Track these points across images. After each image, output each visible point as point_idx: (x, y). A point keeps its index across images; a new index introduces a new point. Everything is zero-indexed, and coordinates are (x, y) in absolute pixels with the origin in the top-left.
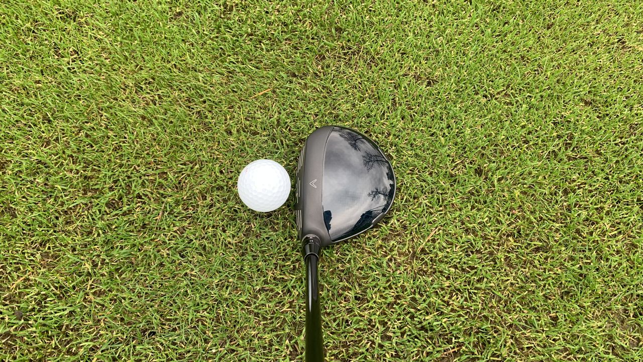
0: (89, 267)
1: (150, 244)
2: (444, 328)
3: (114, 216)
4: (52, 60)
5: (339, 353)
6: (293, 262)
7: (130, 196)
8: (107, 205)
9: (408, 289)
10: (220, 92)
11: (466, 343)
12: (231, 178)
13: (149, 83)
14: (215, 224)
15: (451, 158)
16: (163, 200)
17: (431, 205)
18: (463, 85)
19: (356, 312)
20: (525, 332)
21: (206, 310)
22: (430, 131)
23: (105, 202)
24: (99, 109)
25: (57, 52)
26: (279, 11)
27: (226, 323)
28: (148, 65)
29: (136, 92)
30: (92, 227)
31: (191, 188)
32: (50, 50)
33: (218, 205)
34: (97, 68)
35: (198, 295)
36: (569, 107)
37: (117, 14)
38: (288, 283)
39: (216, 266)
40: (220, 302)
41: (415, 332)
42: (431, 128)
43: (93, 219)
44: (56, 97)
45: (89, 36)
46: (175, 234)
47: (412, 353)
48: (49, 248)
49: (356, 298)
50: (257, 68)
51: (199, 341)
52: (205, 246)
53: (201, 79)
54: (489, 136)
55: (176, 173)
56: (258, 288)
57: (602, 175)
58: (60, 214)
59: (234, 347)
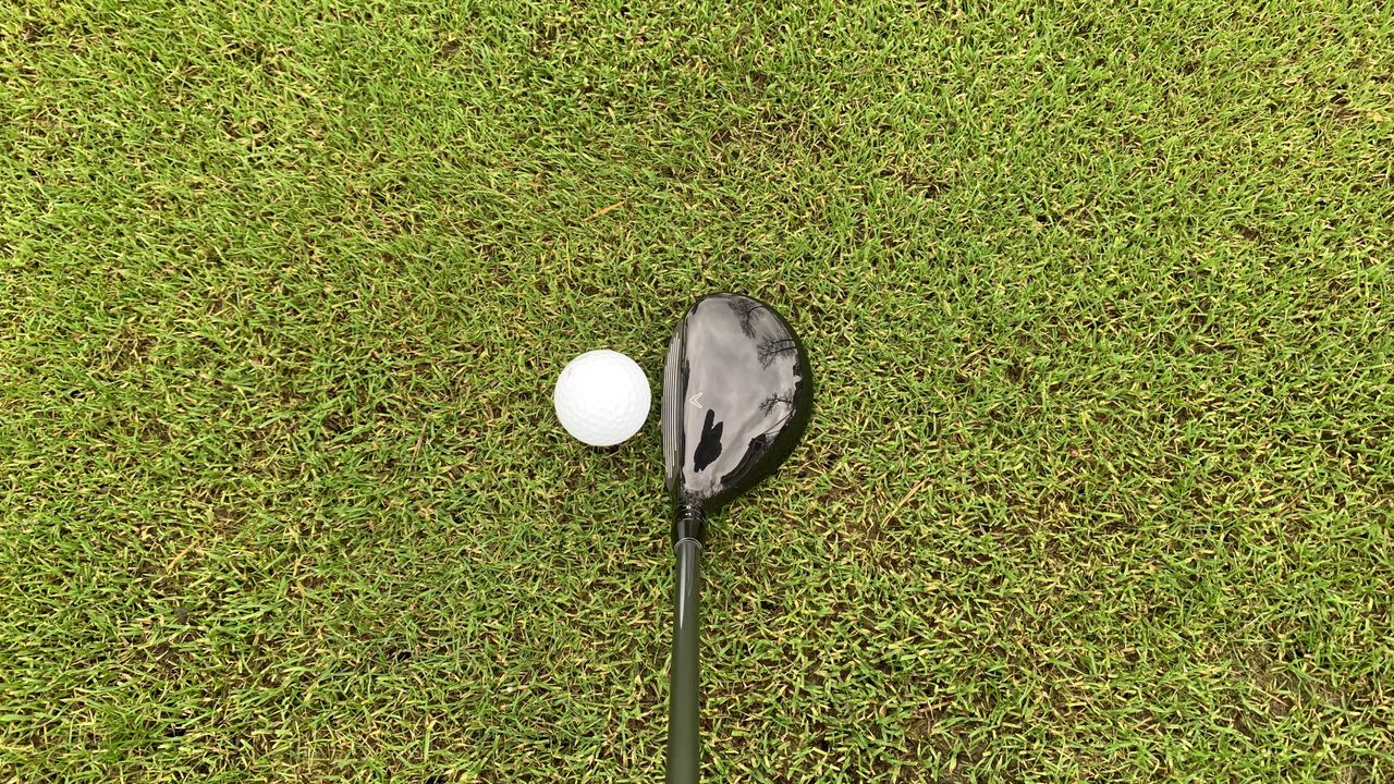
0: (296, 535)
1: (401, 496)
2: (921, 666)
3: (337, 443)
4: (219, 144)
5: (729, 703)
6: (653, 537)
7: (364, 409)
8: (326, 422)
9: (860, 593)
10: (528, 207)
11: (959, 695)
12: (545, 377)
13: (398, 189)
14: (516, 462)
15: (961, 345)
16: (425, 415)
17: (915, 436)
18: (1000, 195)
19: (763, 629)
20: (1071, 679)
21: (497, 617)
22: (925, 290)
23: (321, 417)
24: (306, 239)
25: (229, 125)
26: (645, 39)
27: (533, 641)
28: (395, 153)
29: (374, 207)
30: (299, 463)
31: (474, 393)
32: (216, 122)
33: (522, 427)
34: (302, 157)
35: (483, 592)
36: (1210, 241)
37: (337, 49)
38: (642, 574)
39: (516, 540)
40: (521, 606)
41: (865, 671)
42: (927, 283)
43: (300, 448)
44: (230, 217)
45: (286, 93)
46: (445, 479)
47: (859, 707)
48: (227, 499)
49: (764, 605)
50: (599, 157)
51: (485, 672)
52: (498, 502)
53: (493, 181)
54: (1041, 301)
55: (447, 365)
56: (589, 581)
57: (1259, 383)
58: (243, 438)
59: (544, 685)
